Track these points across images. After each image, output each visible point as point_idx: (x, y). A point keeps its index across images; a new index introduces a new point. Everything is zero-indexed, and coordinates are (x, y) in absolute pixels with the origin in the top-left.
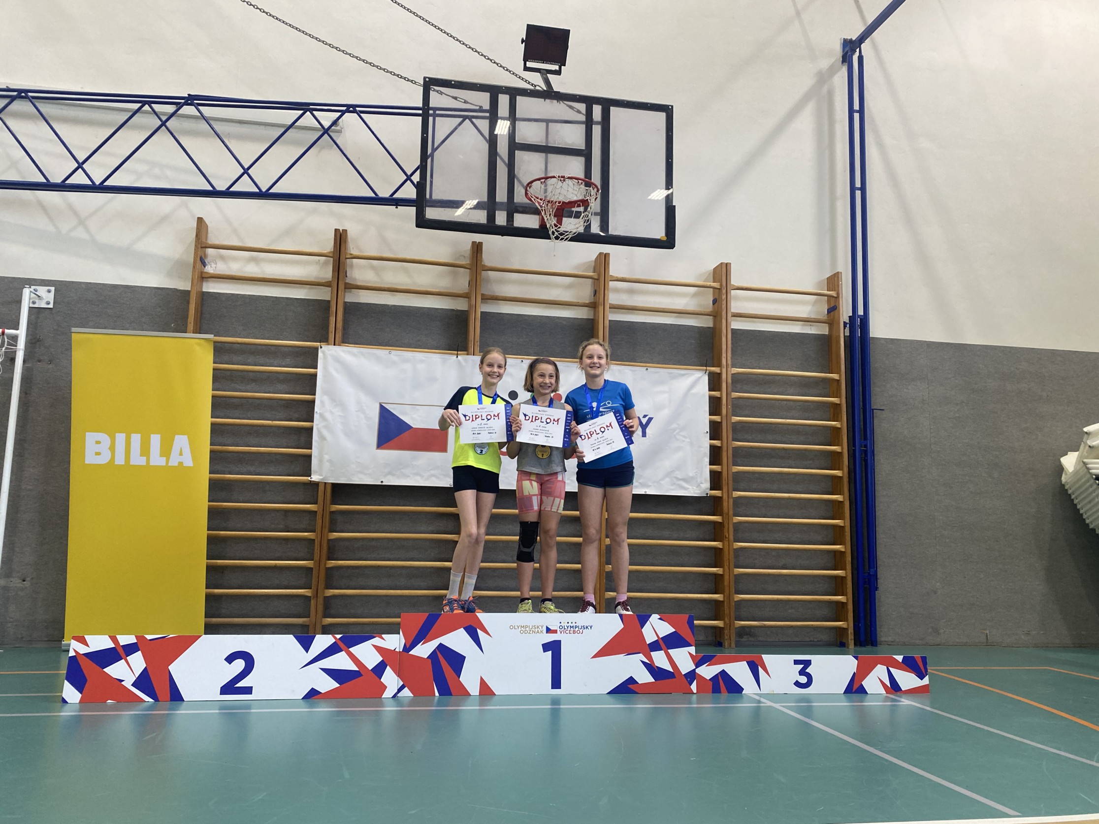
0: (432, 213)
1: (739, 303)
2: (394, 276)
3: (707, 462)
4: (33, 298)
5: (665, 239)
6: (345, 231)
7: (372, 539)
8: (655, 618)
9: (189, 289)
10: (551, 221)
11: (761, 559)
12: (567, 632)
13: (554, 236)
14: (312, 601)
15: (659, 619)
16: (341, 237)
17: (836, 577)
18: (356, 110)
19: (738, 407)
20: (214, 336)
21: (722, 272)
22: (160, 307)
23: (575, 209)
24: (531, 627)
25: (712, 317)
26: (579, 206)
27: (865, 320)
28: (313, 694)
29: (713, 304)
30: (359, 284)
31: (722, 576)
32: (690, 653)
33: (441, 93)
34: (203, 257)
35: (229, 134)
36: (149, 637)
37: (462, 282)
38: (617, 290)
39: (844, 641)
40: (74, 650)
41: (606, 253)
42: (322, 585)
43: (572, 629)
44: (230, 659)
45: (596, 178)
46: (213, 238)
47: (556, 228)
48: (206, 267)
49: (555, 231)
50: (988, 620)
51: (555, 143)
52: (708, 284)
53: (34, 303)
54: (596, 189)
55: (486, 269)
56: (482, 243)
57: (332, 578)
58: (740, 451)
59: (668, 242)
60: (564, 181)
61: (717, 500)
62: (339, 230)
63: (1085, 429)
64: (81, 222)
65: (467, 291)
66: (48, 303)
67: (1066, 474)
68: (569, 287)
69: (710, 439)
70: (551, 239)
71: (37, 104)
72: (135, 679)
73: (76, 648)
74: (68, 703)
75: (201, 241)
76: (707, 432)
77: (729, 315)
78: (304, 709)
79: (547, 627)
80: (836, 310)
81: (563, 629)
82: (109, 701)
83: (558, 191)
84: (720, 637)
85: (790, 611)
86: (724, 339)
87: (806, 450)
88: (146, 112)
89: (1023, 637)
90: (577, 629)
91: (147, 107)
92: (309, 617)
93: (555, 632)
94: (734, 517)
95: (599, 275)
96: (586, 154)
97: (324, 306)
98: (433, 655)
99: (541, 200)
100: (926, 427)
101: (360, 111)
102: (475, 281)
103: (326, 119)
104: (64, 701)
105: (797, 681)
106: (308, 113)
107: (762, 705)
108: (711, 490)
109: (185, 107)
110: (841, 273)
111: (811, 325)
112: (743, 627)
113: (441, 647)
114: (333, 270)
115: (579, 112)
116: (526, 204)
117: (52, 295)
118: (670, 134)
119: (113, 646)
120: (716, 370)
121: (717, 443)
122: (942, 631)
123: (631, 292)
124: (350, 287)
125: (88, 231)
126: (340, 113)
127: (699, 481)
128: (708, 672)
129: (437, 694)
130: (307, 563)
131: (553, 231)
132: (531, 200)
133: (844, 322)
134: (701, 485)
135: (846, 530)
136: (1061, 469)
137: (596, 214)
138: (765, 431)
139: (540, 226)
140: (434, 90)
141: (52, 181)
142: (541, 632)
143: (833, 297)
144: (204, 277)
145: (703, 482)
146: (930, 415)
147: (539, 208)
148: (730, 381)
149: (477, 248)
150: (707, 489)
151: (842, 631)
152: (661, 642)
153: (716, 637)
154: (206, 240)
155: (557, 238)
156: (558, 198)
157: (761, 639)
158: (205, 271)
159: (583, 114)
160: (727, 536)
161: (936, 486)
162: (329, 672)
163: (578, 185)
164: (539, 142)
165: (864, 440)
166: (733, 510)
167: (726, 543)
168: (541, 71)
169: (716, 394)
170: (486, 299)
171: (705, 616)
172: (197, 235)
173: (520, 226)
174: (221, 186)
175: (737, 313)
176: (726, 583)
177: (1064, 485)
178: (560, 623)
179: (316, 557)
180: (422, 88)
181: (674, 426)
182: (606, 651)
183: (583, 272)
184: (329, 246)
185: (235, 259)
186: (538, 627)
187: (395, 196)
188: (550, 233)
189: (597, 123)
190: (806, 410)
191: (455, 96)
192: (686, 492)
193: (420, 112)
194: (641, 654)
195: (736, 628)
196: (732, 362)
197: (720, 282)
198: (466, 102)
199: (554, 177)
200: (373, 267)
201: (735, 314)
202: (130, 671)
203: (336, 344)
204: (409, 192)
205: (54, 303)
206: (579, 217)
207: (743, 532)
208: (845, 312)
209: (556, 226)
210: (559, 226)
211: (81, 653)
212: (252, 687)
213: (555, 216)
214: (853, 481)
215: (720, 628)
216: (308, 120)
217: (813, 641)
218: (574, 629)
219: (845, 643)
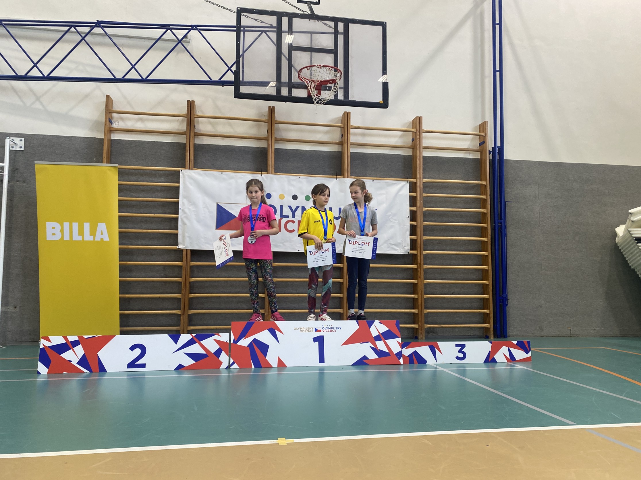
0: (243, 89)
1: (427, 141)
2: (223, 128)
3: (408, 234)
4: (12, 144)
5: (382, 102)
6: (193, 101)
7: (215, 281)
8: (377, 322)
9: (103, 138)
10: (314, 93)
11: (440, 289)
12: (327, 331)
13: (315, 102)
14: (181, 317)
15: (379, 323)
16: (191, 105)
17: (483, 299)
18: (197, 28)
19: (427, 202)
20: (118, 165)
21: (417, 122)
22: (86, 148)
23: (328, 85)
24: (306, 329)
25: (411, 149)
26: (330, 83)
27: (501, 149)
28: (180, 367)
29: (412, 141)
30: (202, 133)
31: (417, 299)
32: (398, 342)
33: (248, 17)
34: (110, 118)
35: (123, 44)
36: (85, 337)
37: (263, 131)
38: (355, 134)
39: (488, 335)
40: (43, 344)
41: (348, 112)
42: (187, 307)
43: (330, 329)
44: (132, 348)
45: (341, 67)
46: (116, 108)
47: (317, 97)
48: (113, 125)
49: (316, 99)
50: (571, 322)
51: (316, 46)
52: (409, 129)
53: (13, 147)
54: (340, 73)
55: (277, 123)
56: (274, 107)
57: (192, 304)
58: (428, 228)
59: (384, 104)
60: (321, 68)
61: (415, 256)
62: (190, 101)
63: (630, 211)
64: (38, 99)
65: (267, 136)
66: (21, 147)
67: (618, 237)
68: (327, 133)
69: (410, 221)
70: (314, 103)
71: (8, 28)
72: (79, 360)
73: (43, 343)
74: (40, 374)
75: (109, 109)
76: (408, 217)
77: (422, 148)
78: (175, 375)
79: (315, 329)
80: (484, 144)
81: (325, 329)
82: (64, 373)
83: (317, 74)
84: (416, 334)
85: (457, 318)
86: (418, 162)
87: (466, 226)
88: (73, 32)
89: (591, 331)
90: (332, 329)
91: (73, 29)
92: (180, 326)
93: (320, 331)
94: (424, 266)
95: (344, 125)
96: (335, 52)
97: (182, 147)
98: (250, 345)
99: (307, 80)
100: (537, 212)
101: (200, 29)
102: (271, 130)
103: (180, 34)
104: (39, 373)
105: (457, 356)
106: (169, 31)
107: (437, 369)
108: (411, 250)
109: (95, 28)
110: (488, 121)
111: (469, 153)
112: (430, 328)
113: (255, 340)
114: (187, 125)
115: (330, 27)
116: (299, 82)
117: (23, 142)
118: (385, 39)
119: (65, 342)
120: (414, 180)
121: (414, 223)
122: (544, 329)
123: (364, 135)
124: (197, 135)
125: (41, 104)
126: (188, 31)
127: (404, 245)
128: (407, 352)
129: (253, 367)
130: (177, 296)
131: (315, 99)
132: (302, 80)
133: (489, 151)
134: (405, 247)
135: (490, 272)
136: (615, 235)
137: (341, 88)
138: (443, 216)
139: (308, 96)
140: (244, 15)
141: (19, 74)
142: (312, 331)
143: (483, 136)
144: (112, 131)
145: (406, 246)
146: (539, 204)
147: (307, 85)
148: (422, 186)
149: (272, 110)
150: (408, 250)
151: (487, 329)
152: (381, 335)
153: (414, 334)
154: (112, 109)
155: (318, 103)
156: (317, 78)
157: (440, 334)
158: (112, 127)
159: (333, 28)
160: (420, 276)
161: (542, 246)
162: (190, 355)
163: (329, 71)
164: (307, 45)
165: (501, 220)
166: (424, 261)
167: (419, 280)
168: (307, 2)
169: (414, 194)
170: (278, 140)
171: (408, 322)
172: (106, 106)
173: (296, 96)
174: (119, 76)
175: (426, 147)
176: (419, 303)
177: (617, 244)
178: (323, 326)
179: (183, 292)
180: (236, 14)
181: (389, 213)
182: (349, 342)
183: (335, 123)
184: (184, 111)
185: (129, 119)
186: (310, 328)
187: (222, 80)
188: (314, 99)
189: (341, 33)
190: (467, 203)
191: (256, 18)
192: (396, 251)
193: (235, 29)
194: (370, 343)
195: (425, 328)
196: (423, 175)
197: (416, 128)
198: (262, 22)
199: (315, 66)
200: (210, 123)
201: (425, 147)
202: (76, 356)
203: (190, 168)
204: (230, 77)
205: (24, 147)
206: (330, 90)
207: (429, 274)
208: (490, 145)
209: (317, 95)
210: (319, 95)
211: (47, 346)
212: (145, 364)
213: (316, 90)
214: (494, 244)
215: (416, 328)
216: (169, 35)
217: (470, 335)
218: (331, 329)
219: (488, 336)
